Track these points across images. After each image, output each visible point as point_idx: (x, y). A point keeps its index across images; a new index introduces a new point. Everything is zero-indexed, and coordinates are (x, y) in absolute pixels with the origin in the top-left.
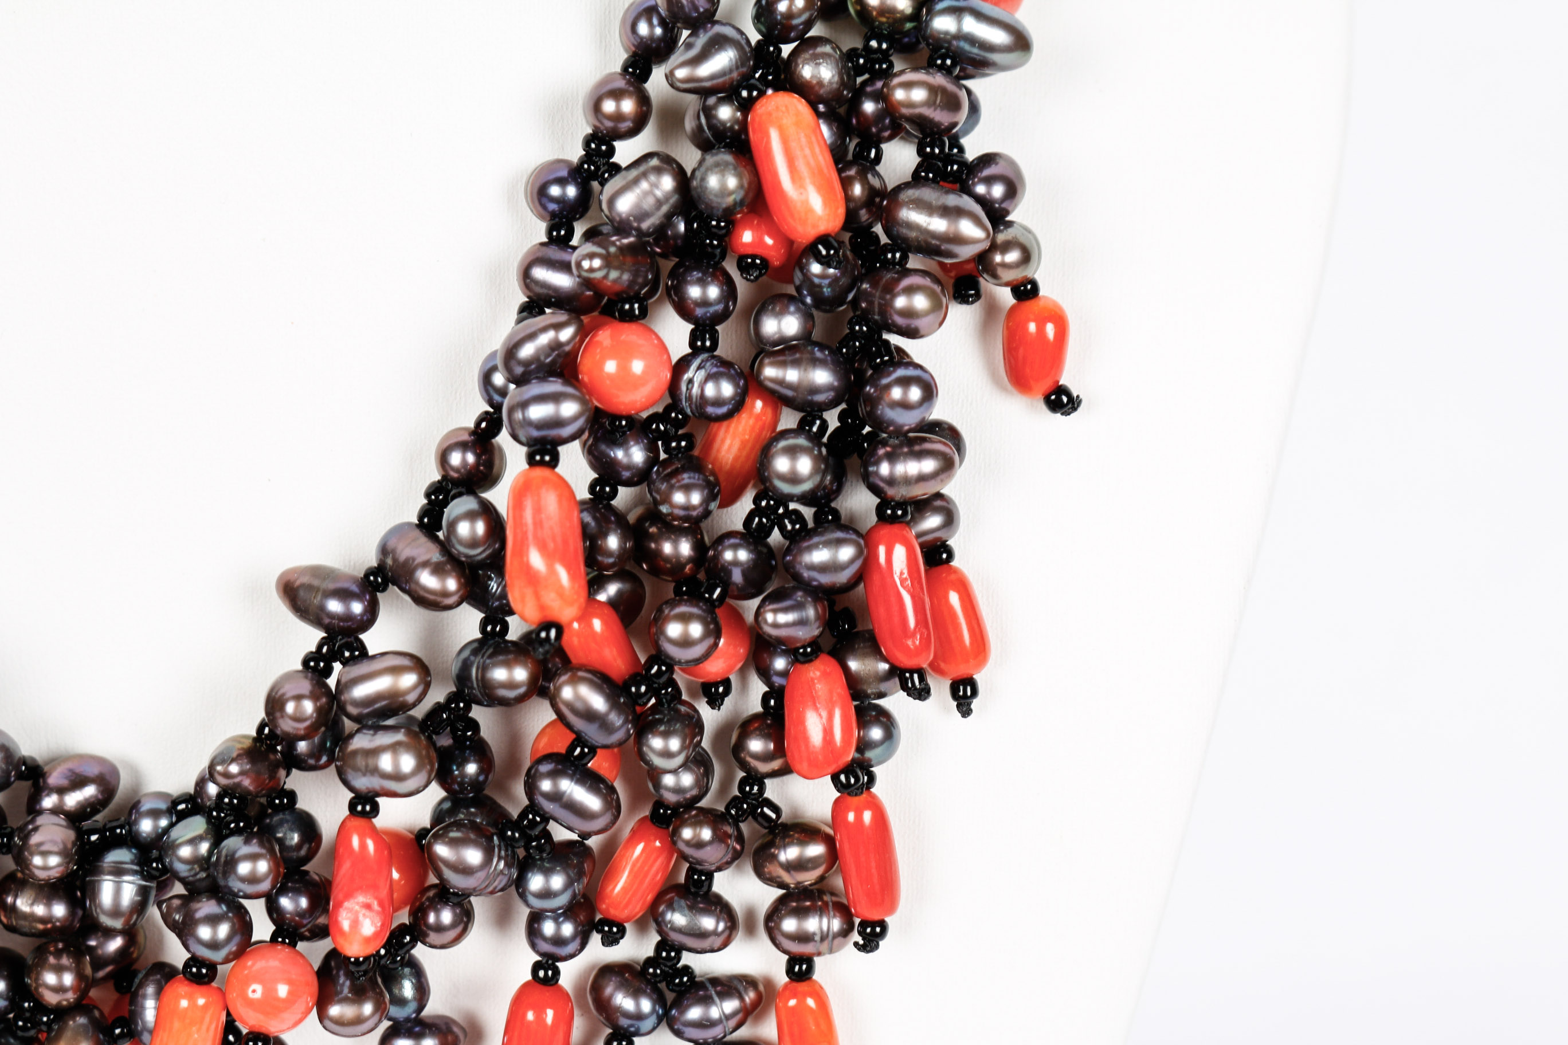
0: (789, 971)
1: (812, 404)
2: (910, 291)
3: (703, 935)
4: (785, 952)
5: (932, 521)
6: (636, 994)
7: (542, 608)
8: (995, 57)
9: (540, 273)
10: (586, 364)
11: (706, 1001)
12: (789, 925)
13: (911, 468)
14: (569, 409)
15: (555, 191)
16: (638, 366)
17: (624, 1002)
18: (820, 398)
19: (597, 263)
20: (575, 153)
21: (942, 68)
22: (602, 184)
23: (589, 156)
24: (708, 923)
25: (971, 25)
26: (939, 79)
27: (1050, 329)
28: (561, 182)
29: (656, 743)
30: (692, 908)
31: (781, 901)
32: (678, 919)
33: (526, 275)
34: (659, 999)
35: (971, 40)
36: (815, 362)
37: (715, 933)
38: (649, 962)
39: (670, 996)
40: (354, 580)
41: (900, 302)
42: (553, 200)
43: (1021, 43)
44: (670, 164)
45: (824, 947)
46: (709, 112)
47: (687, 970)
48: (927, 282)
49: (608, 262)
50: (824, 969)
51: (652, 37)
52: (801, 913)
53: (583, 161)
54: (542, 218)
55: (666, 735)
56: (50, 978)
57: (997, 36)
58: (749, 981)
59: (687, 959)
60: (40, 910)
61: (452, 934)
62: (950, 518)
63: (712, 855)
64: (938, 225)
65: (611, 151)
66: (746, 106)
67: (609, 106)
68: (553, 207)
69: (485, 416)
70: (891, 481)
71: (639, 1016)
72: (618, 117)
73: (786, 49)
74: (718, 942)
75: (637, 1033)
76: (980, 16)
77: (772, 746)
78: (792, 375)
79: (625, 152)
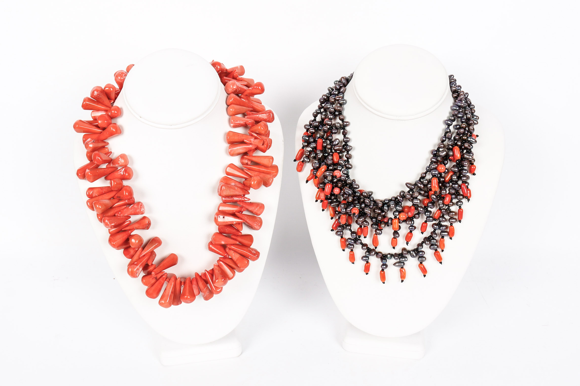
0: (450, 225)
1: (455, 172)
2: (466, 162)
3: (443, 220)
4: (450, 223)
5: (467, 184)
6: (437, 226)
8: (473, 143)
9: (432, 159)
10: (438, 168)
11: (443, 227)
12: (451, 220)
13: (465, 178)
14: (437, 172)
15: (434, 152)
16: (443, 168)
17: (435, 227)
18: (456, 171)
20: (436, 149)
21: (469, 143)
22: (439, 152)
23: (437, 149)
24: (444, 219)
25: (472, 139)
26: (469, 144)
27: (474, 167)
28: (435, 151)
30: (442, 218)
31: (450, 218)
32: (441, 219)
33: (431, 160)
34: (439, 226)
35: (472, 141)
36: (456, 168)
37: (444, 220)
38: (438, 223)
39: (440, 226)
40: (413, 185)
41: (465, 163)
42: (434, 153)
43: (476, 142)
44: (445, 151)
45: (454, 222)
46: (449, 147)
47: (441, 224)
48: (467, 162)
49: (441, 159)
50: (454, 225)
51: (444, 140)
52: (452, 219)
53: (437, 150)
54: (432, 155)
55: (441, 201)
57: (474, 141)
58: (447, 226)
59: (441, 223)
61: (418, 218)
62: (468, 184)
63: (444, 213)
64: (468, 157)
65: (439, 149)
66: (453, 147)
67: (441, 146)
68: (434, 154)
69: (426, 172)
70: (463, 179)
71: (437, 228)
73: (456, 141)
74: (445, 221)
75: (436, 230)
76: (473, 139)
78: (454, 169)
79: (441, 149)
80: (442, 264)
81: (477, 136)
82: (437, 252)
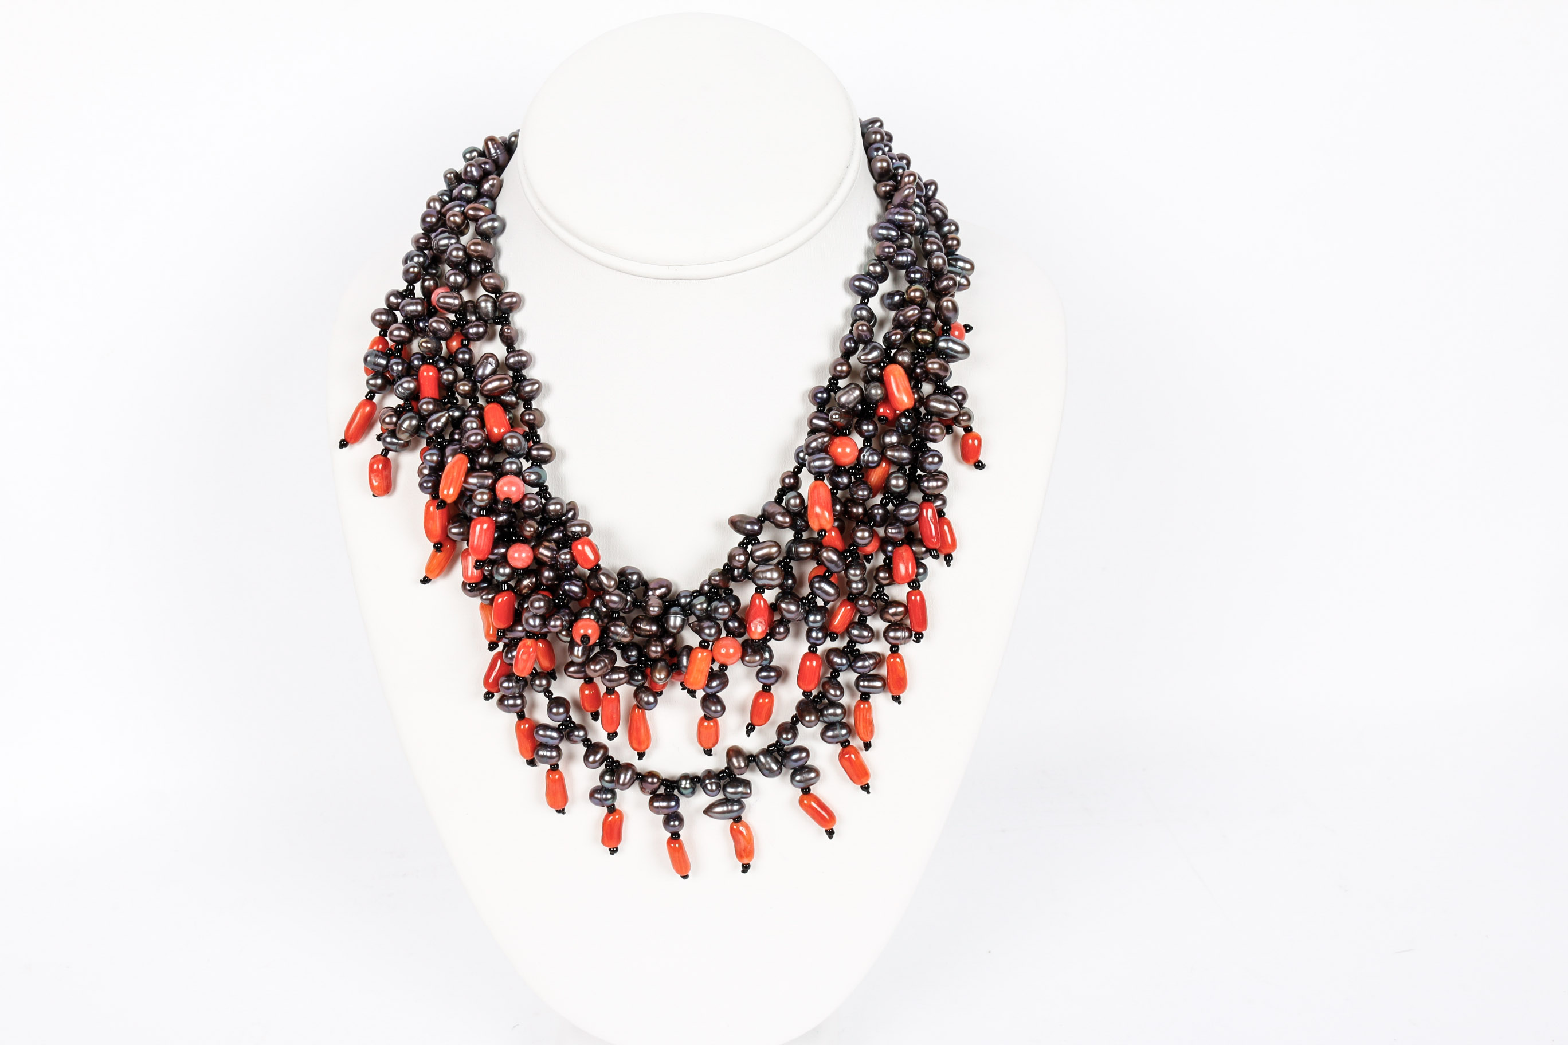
0: (891, 650)
1: (902, 463)
2: (935, 427)
3: (864, 637)
4: (890, 643)
5: (939, 503)
6: (841, 657)
7: (820, 525)
8: (958, 355)
9: (815, 421)
10: (832, 449)
11: (864, 660)
12: (892, 634)
13: (933, 484)
14: (828, 462)
15: (819, 395)
16: (848, 450)
17: (837, 660)
18: (904, 462)
19: (837, 416)
20: (826, 384)
21: (943, 358)
22: (835, 393)
23: (830, 384)
24: (865, 633)
25: (951, 345)
26: (942, 362)
27: (976, 442)
28: (822, 392)
29: (852, 572)
30: (860, 628)
31: (889, 627)
32: (855, 632)
33: (810, 422)
34: (848, 659)
35: (952, 349)
36: (904, 450)
37: (868, 637)
38: (845, 647)
39: (852, 658)
40: (755, 519)
41: (931, 431)
42: (819, 398)
43: (966, 351)
44: (858, 387)
45: (903, 641)
46: (870, 371)
47: (858, 650)
48: (939, 424)
49: (841, 417)
50: (903, 650)
51: (851, 347)
52: (895, 630)
53: (828, 386)
54: (814, 404)
55: (855, 569)
56: (653, 649)
57: (959, 348)
58: (878, 654)
59: (858, 646)
60: (648, 628)
61: (782, 636)
62: (944, 502)
63: (868, 610)
64: (943, 407)
65: (838, 383)
66: (882, 369)
67: (839, 368)
68: (818, 401)
69: (796, 467)
70: (928, 488)
71: (842, 665)
72: (842, 371)
73: (893, 351)
74: (868, 640)
75: (841, 671)
76: (954, 342)
77: (887, 575)
78: (896, 454)
79: (842, 383)
80: (868, 793)
81: (968, 328)
82: (848, 749)
